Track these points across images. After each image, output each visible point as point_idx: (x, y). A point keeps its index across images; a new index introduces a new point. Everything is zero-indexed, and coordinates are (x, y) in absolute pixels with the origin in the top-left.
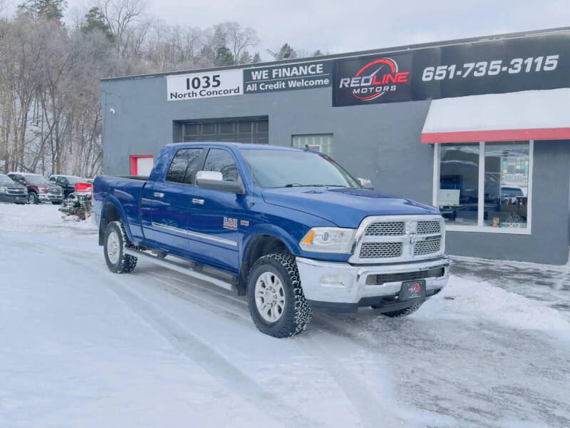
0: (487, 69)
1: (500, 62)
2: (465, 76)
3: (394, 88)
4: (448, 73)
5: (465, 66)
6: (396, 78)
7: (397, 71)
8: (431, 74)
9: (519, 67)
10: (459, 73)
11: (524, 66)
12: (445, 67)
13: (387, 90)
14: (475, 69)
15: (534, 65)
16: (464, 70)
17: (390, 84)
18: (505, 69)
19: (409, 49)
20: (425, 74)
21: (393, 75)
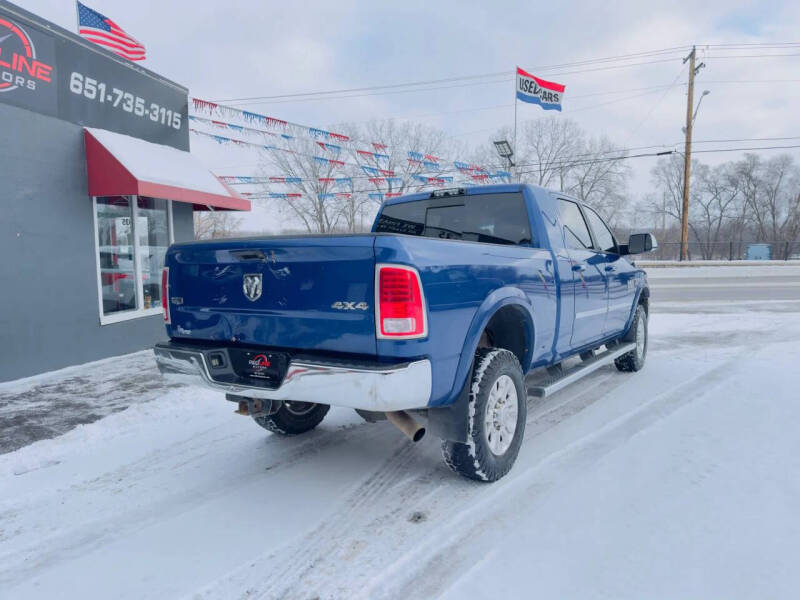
0: (134, 104)
1: (143, 101)
2: (115, 105)
3: (32, 85)
4: (98, 93)
5: (116, 91)
6: (34, 68)
7: (34, 57)
8: (80, 85)
9: (156, 113)
10: (110, 98)
11: (160, 115)
12: (94, 82)
13: (22, 83)
14: (124, 100)
15: (167, 117)
16: (115, 97)
17: (26, 76)
18: (147, 112)
19: (48, 28)
20: (73, 82)
21: (30, 60)
